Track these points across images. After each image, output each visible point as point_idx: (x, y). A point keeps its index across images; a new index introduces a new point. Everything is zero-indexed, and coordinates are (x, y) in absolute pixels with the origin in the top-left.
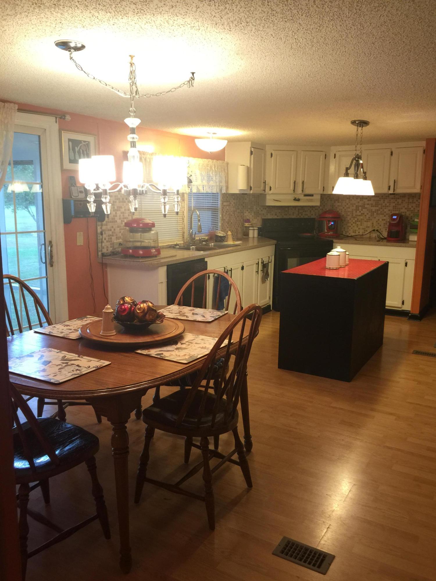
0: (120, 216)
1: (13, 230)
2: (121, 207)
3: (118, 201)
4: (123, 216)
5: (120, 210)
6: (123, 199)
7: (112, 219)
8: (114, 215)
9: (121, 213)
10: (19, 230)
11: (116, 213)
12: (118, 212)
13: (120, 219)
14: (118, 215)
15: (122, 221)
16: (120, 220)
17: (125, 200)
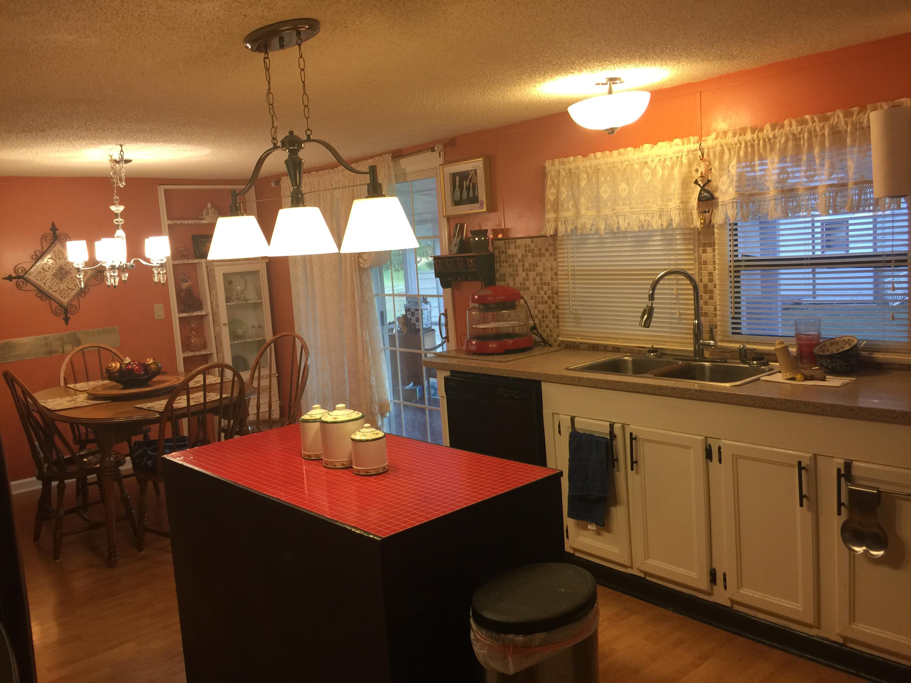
0: (534, 279)
1: (391, 292)
2: (536, 265)
3: (530, 255)
4: (541, 279)
5: (534, 270)
6: (540, 250)
7: (521, 284)
8: (524, 279)
9: (537, 275)
10: (395, 292)
11: (527, 275)
12: (530, 273)
13: (535, 284)
14: (531, 278)
15: (538, 288)
16: (536, 287)
17: (543, 251)
